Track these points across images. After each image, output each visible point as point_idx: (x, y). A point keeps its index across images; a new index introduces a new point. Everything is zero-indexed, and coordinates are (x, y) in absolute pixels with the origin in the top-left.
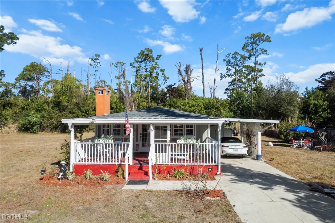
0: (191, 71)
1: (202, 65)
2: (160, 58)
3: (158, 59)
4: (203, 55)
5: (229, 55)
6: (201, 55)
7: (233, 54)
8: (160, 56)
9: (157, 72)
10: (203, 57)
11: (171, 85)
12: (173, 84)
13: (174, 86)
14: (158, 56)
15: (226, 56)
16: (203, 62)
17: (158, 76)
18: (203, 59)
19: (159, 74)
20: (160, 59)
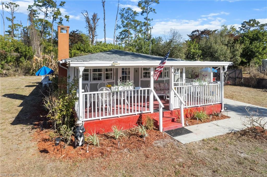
0: (98, 20)
1: (104, 15)
2: (64, 4)
3: (61, 6)
4: (105, 7)
5: (124, 10)
6: (103, 6)
7: (127, 10)
8: (64, 3)
9: (61, 18)
10: (105, 9)
11: (73, 31)
12: (76, 31)
13: (76, 33)
14: (62, 2)
15: (121, 10)
16: (105, 13)
17: (62, 22)
18: (105, 10)
19: (63, 20)
20: (64, 6)
